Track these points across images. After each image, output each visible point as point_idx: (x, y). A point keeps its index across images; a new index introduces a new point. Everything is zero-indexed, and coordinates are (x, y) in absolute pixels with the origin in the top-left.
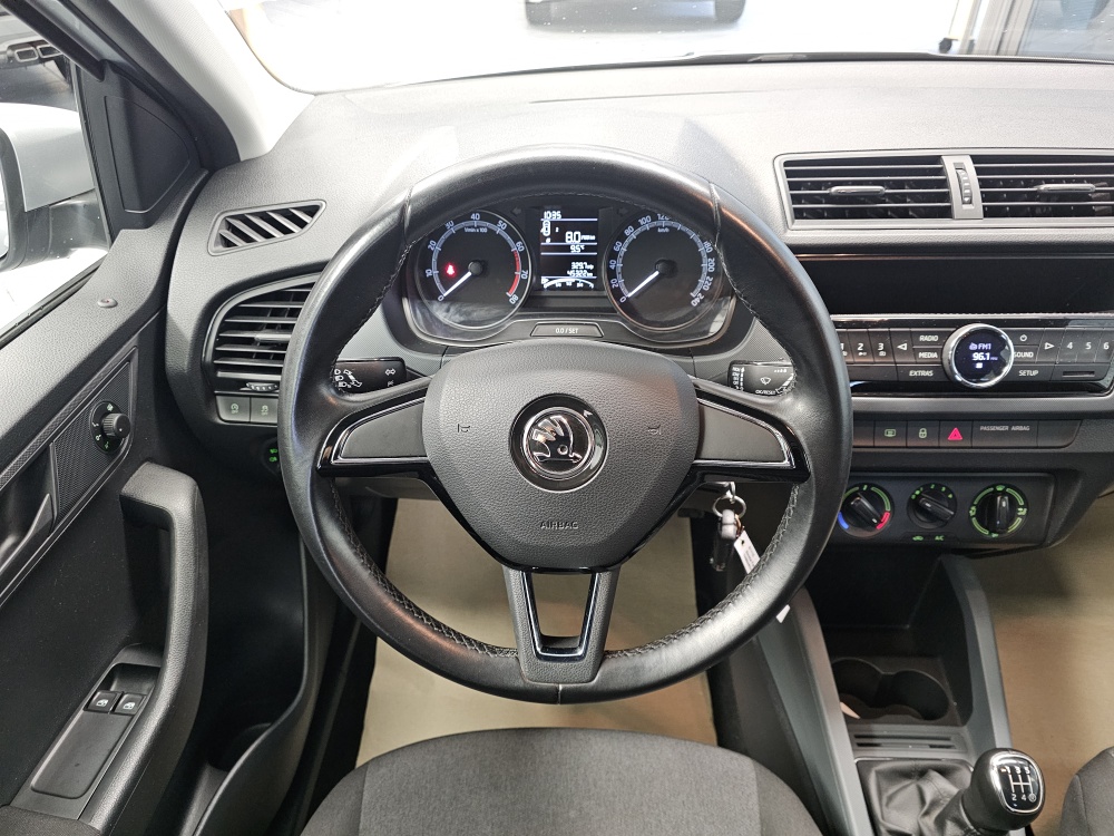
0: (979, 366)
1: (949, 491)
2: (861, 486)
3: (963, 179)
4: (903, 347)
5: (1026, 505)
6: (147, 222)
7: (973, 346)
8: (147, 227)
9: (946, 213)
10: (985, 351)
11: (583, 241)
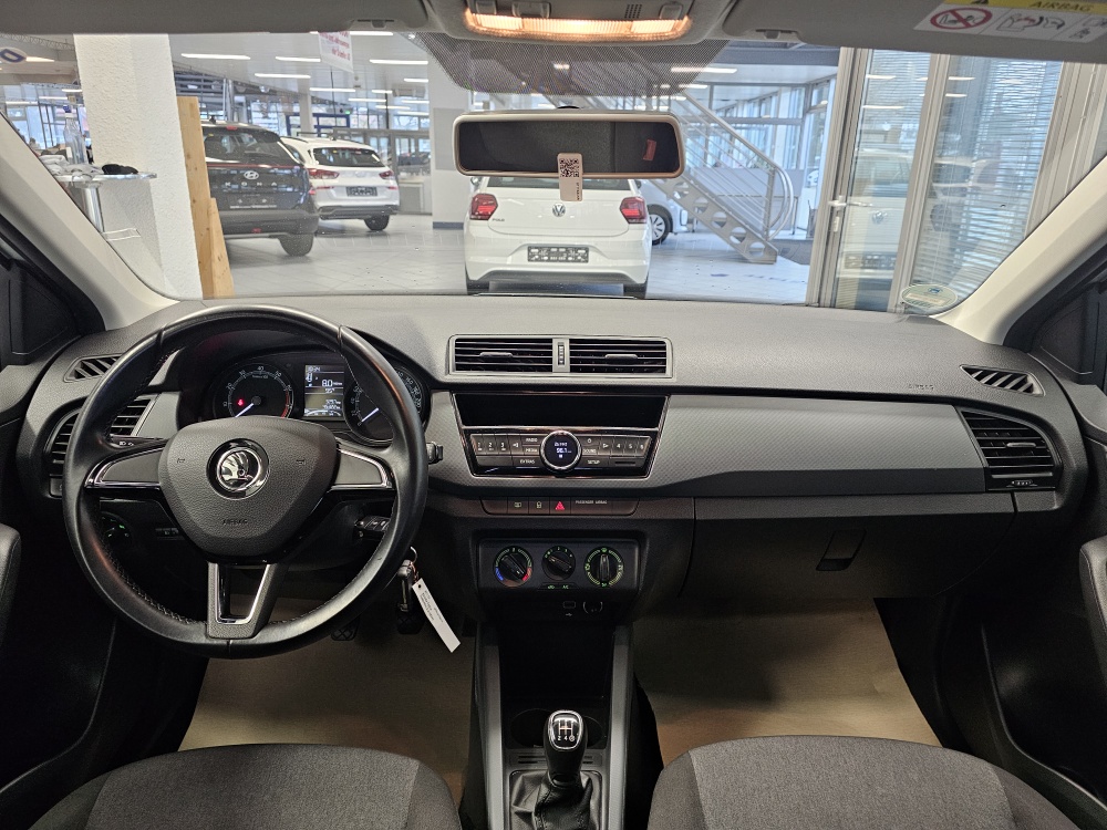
0: (561, 456)
1: (569, 552)
2: (511, 548)
3: (561, 352)
4: (516, 445)
5: (623, 563)
6: (26, 361)
7: (556, 444)
8: (26, 364)
9: (549, 369)
10: (563, 447)
11: (334, 386)
